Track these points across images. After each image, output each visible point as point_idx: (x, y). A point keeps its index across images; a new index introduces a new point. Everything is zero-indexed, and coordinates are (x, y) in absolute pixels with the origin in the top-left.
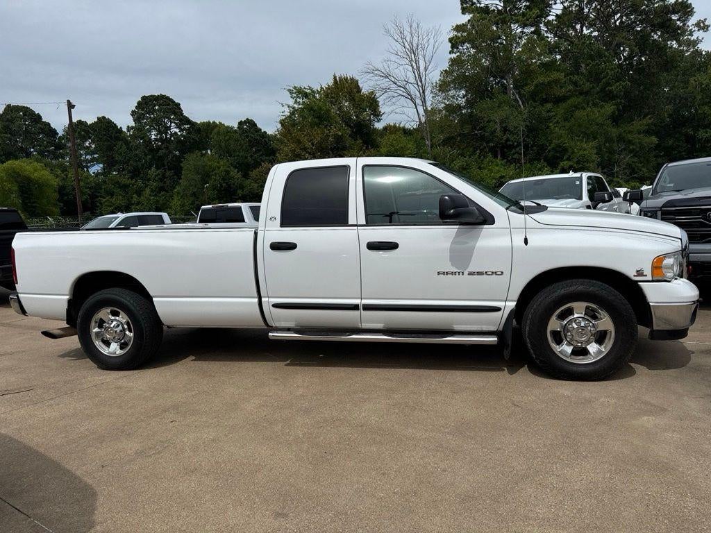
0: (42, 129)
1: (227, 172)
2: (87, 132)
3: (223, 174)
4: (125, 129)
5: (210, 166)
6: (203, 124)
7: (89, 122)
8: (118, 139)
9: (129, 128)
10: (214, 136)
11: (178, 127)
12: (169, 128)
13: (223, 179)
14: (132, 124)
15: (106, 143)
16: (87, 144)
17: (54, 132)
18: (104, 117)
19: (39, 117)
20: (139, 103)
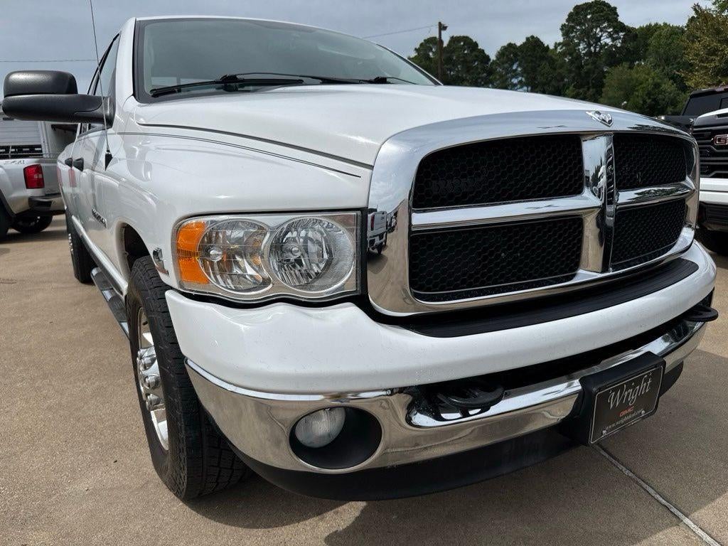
0: (476, 56)
1: (657, 86)
2: (515, 55)
3: (650, 88)
4: (552, 47)
5: (637, 79)
6: (641, 29)
7: (519, 44)
8: (542, 58)
9: (557, 45)
10: (652, 41)
11: (610, 36)
12: (599, 39)
13: (649, 94)
14: (561, 39)
15: (530, 65)
16: (514, 67)
17: (487, 58)
18: (532, 37)
19: (476, 45)
20: (570, 15)
